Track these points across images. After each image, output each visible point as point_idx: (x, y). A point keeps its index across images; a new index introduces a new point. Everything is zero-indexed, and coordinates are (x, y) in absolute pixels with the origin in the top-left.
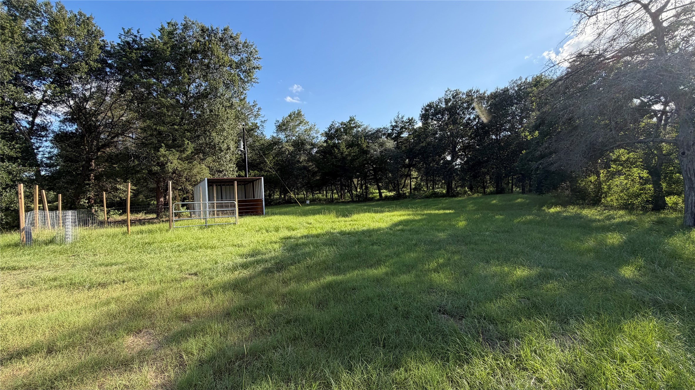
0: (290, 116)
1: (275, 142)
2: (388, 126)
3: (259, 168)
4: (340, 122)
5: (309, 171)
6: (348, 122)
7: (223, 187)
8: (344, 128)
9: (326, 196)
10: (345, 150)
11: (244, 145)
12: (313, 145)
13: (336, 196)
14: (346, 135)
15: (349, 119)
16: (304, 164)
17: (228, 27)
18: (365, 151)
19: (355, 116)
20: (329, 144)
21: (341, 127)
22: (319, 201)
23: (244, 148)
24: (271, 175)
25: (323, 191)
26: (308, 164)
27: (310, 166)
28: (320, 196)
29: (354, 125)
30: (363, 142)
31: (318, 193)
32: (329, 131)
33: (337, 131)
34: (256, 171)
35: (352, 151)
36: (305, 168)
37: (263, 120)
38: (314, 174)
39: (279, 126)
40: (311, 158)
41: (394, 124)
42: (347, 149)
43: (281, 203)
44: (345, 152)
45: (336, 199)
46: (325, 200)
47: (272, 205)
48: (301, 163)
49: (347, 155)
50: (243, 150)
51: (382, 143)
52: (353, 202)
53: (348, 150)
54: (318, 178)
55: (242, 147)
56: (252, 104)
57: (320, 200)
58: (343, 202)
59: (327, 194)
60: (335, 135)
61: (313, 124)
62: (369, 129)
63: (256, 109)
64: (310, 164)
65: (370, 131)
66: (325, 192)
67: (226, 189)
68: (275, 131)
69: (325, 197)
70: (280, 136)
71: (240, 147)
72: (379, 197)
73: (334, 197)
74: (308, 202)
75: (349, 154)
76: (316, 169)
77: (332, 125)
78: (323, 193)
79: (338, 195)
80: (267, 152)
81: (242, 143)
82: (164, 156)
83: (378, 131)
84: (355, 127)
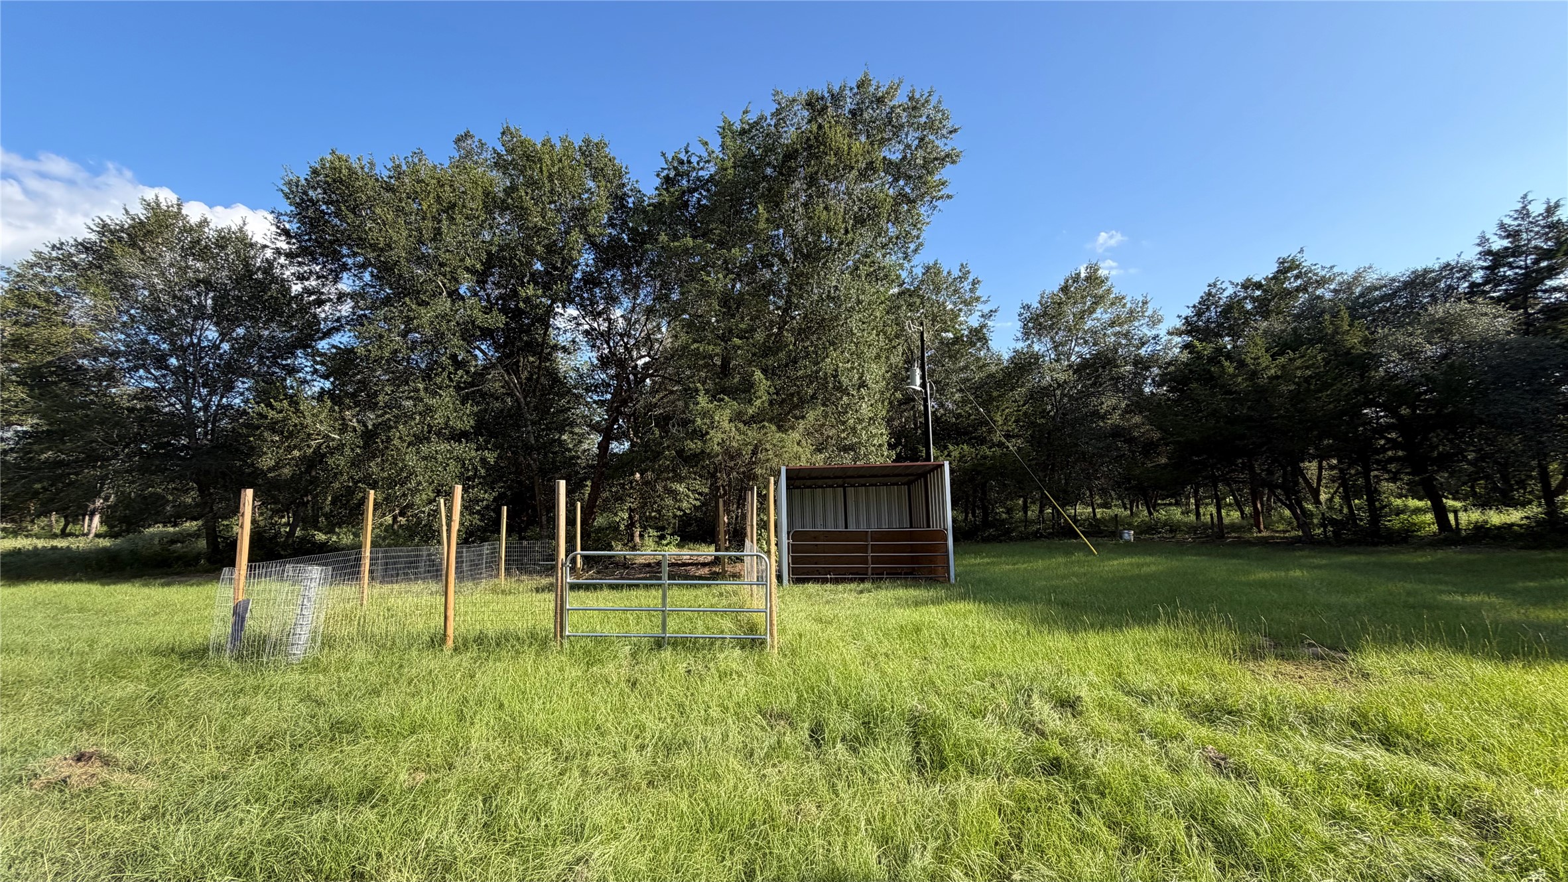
0: (1065, 289)
1: (1024, 365)
2: (1470, 254)
3: (975, 438)
4: (1240, 279)
5: (1131, 441)
6: (1274, 278)
7: (850, 491)
8: (1254, 299)
9: (1198, 515)
10: (1265, 360)
11: (923, 377)
12: (1142, 364)
13: (1235, 515)
14: (1266, 318)
15: (1274, 268)
16: (1115, 418)
17: (866, 75)
18: (1359, 356)
19: (1301, 251)
20: (1198, 353)
21: (1242, 294)
22: (1171, 531)
23: (923, 385)
24: (1005, 454)
25: (1188, 498)
26: (1128, 421)
27: (1137, 426)
28: (1176, 513)
29: (1299, 282)
30: (1346, 328)
31: (1170, 504)
32: (1199, 314)
33: (1228, 309)
34: (965, 447)
35: (1298, 363)
36: (1117, 433)
37: (986, 311)
38: (1149, 448)
39: (1035, 319)
40: (1140, 404)
41: (1498, 244)
42: (1273, 357)
43: (1042, 536)
44: (1267, 367)
45: (1233, 527)
46: (1192, 529)
47: (1011, 539)
48: (1103, 417)
49: (1277, 377)
50: (919, 389)
51: (1441, 321)
52: (1308, 542)
53: (1282, 360)
54: (1163, 461)
55: (918, 381)
56: (956, 273)
57: (1174, 528)
58: (1264, 542)
59: (1202, 511)
60: (1220, 325)
61: (1141, 299)
62: (1371, 278)
63: (966, 285)
64: (1137, 419)
65: (1376, 289)
66: (1192, 501)
67: (856, 493)
68: (1019, 335)
69: (1193, 517)
70: (1036, 347)
71: (913, 383)
72: (1435, 528)
73: (1226, 521)
74: (1129, 535)
75: (1285, 375)
76: (1156, 435)
77: (1209, 294)
78: (1188, 504)
79: (1242, 513)
80: (995, 394)
81: (918, 372)
82: (705, 414)
83: (1418, 282)
84: (1303, 289)
